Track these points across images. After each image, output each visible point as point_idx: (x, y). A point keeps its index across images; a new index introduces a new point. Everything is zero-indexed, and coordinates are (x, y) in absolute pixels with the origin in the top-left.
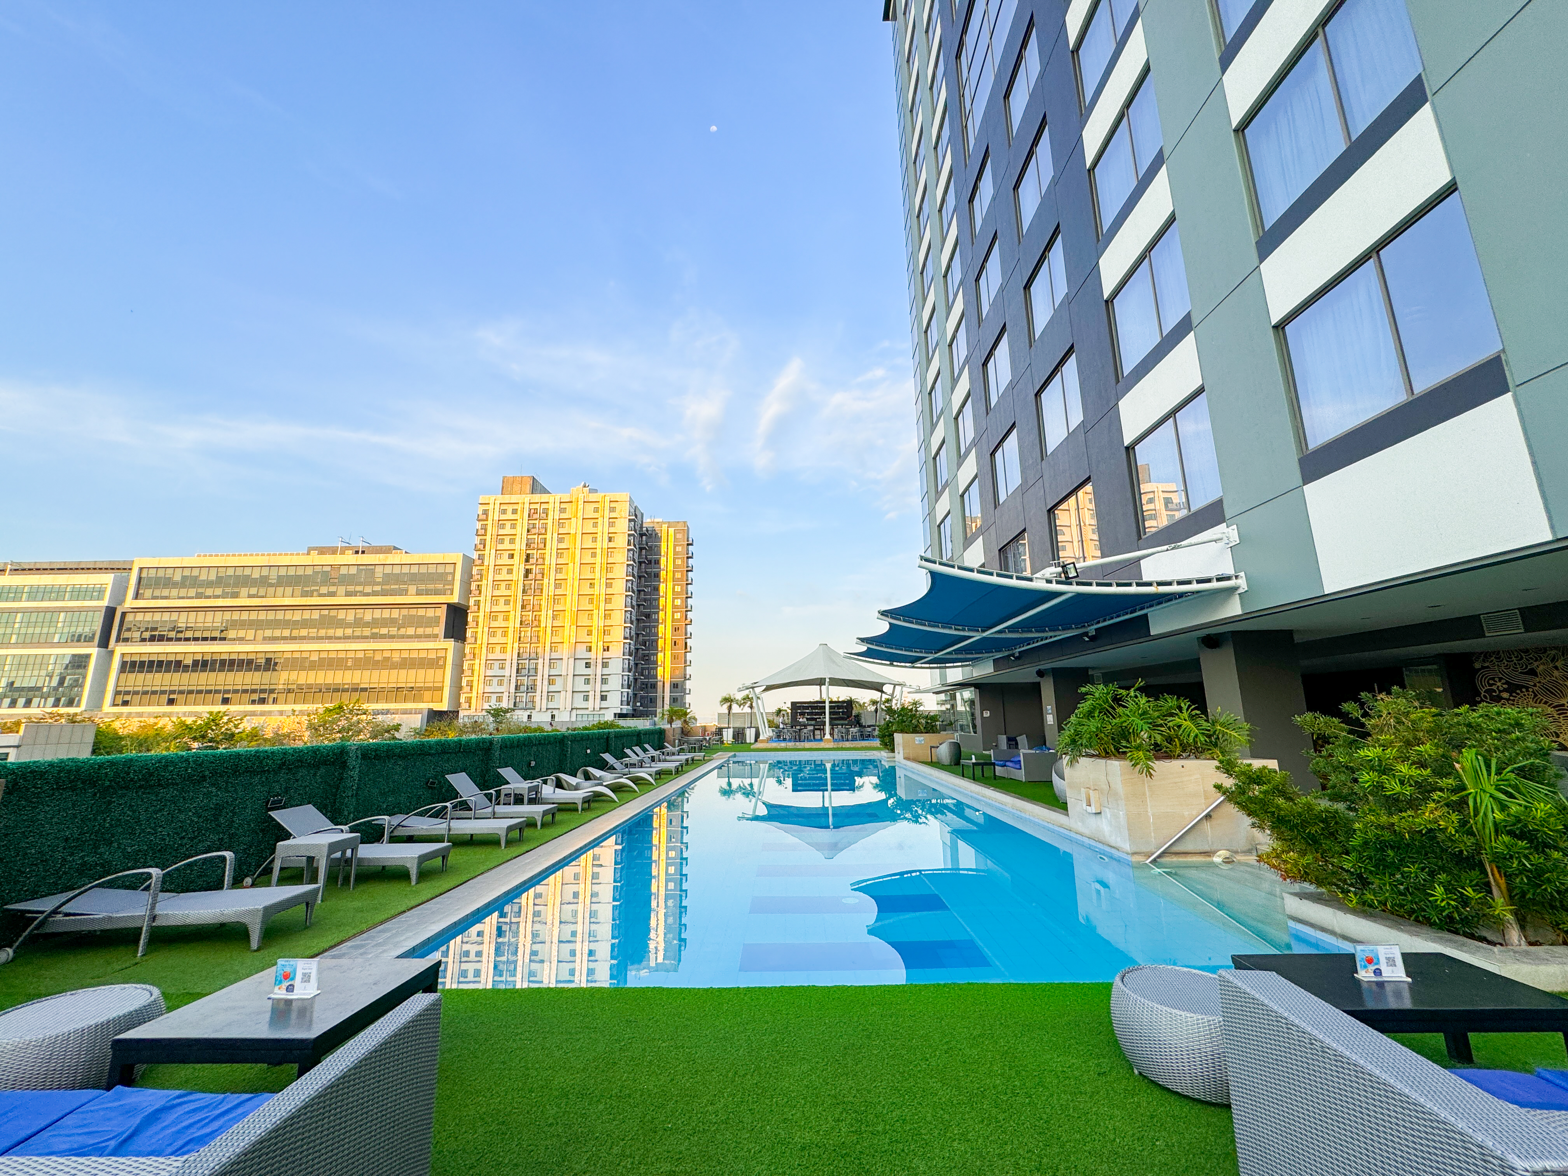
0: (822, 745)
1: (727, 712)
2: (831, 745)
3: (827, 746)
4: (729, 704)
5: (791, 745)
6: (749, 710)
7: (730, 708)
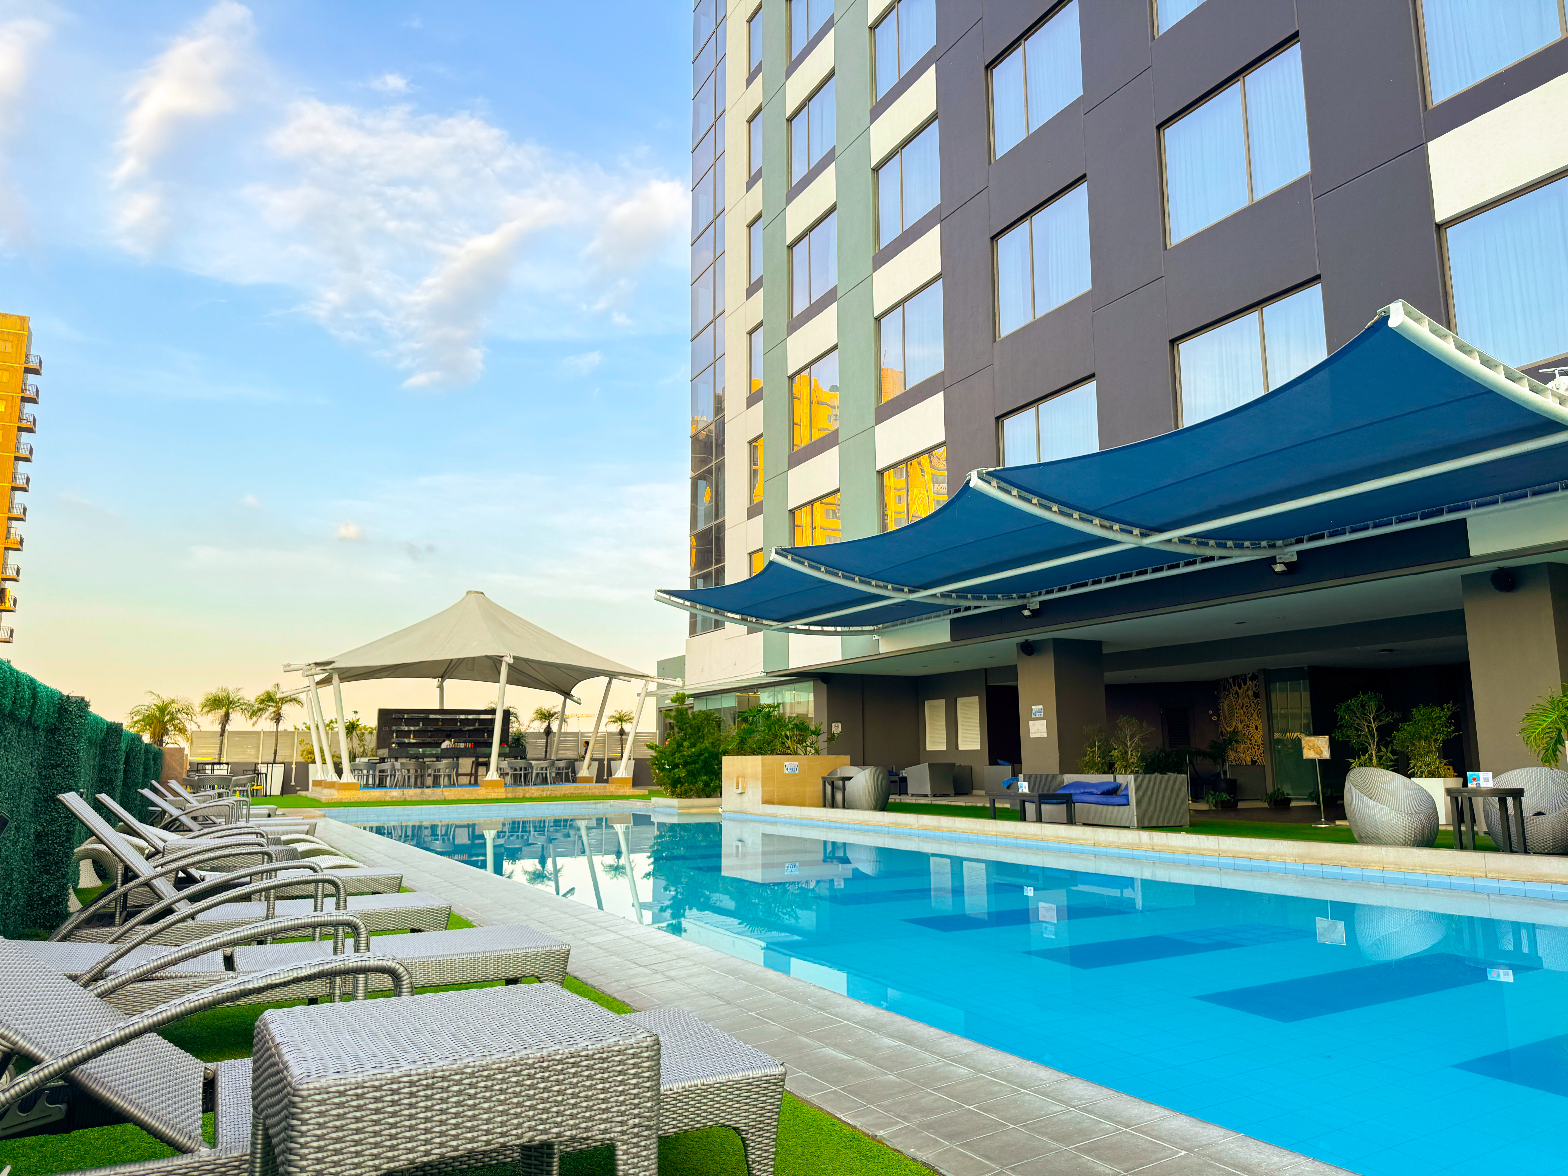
0: (480, 792)
1: (218, 728)
2: (501, 793)
3: (493, 796)
4: (222, 712)
5: (412, 793)
6: (270, 726)
7: (226, 718)
